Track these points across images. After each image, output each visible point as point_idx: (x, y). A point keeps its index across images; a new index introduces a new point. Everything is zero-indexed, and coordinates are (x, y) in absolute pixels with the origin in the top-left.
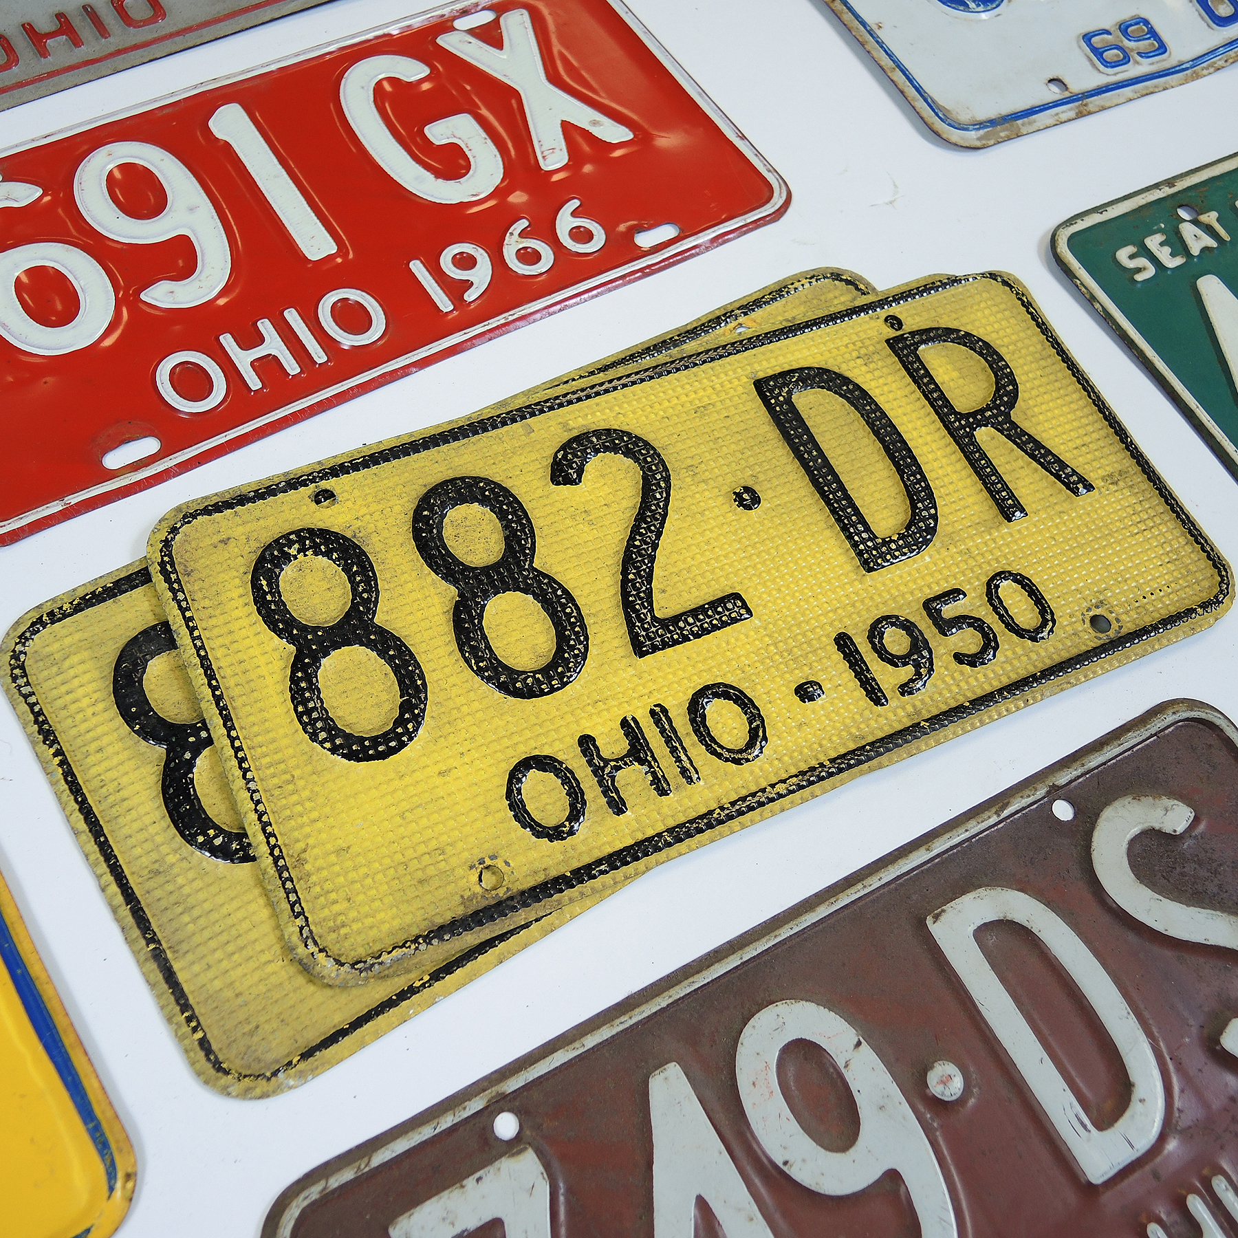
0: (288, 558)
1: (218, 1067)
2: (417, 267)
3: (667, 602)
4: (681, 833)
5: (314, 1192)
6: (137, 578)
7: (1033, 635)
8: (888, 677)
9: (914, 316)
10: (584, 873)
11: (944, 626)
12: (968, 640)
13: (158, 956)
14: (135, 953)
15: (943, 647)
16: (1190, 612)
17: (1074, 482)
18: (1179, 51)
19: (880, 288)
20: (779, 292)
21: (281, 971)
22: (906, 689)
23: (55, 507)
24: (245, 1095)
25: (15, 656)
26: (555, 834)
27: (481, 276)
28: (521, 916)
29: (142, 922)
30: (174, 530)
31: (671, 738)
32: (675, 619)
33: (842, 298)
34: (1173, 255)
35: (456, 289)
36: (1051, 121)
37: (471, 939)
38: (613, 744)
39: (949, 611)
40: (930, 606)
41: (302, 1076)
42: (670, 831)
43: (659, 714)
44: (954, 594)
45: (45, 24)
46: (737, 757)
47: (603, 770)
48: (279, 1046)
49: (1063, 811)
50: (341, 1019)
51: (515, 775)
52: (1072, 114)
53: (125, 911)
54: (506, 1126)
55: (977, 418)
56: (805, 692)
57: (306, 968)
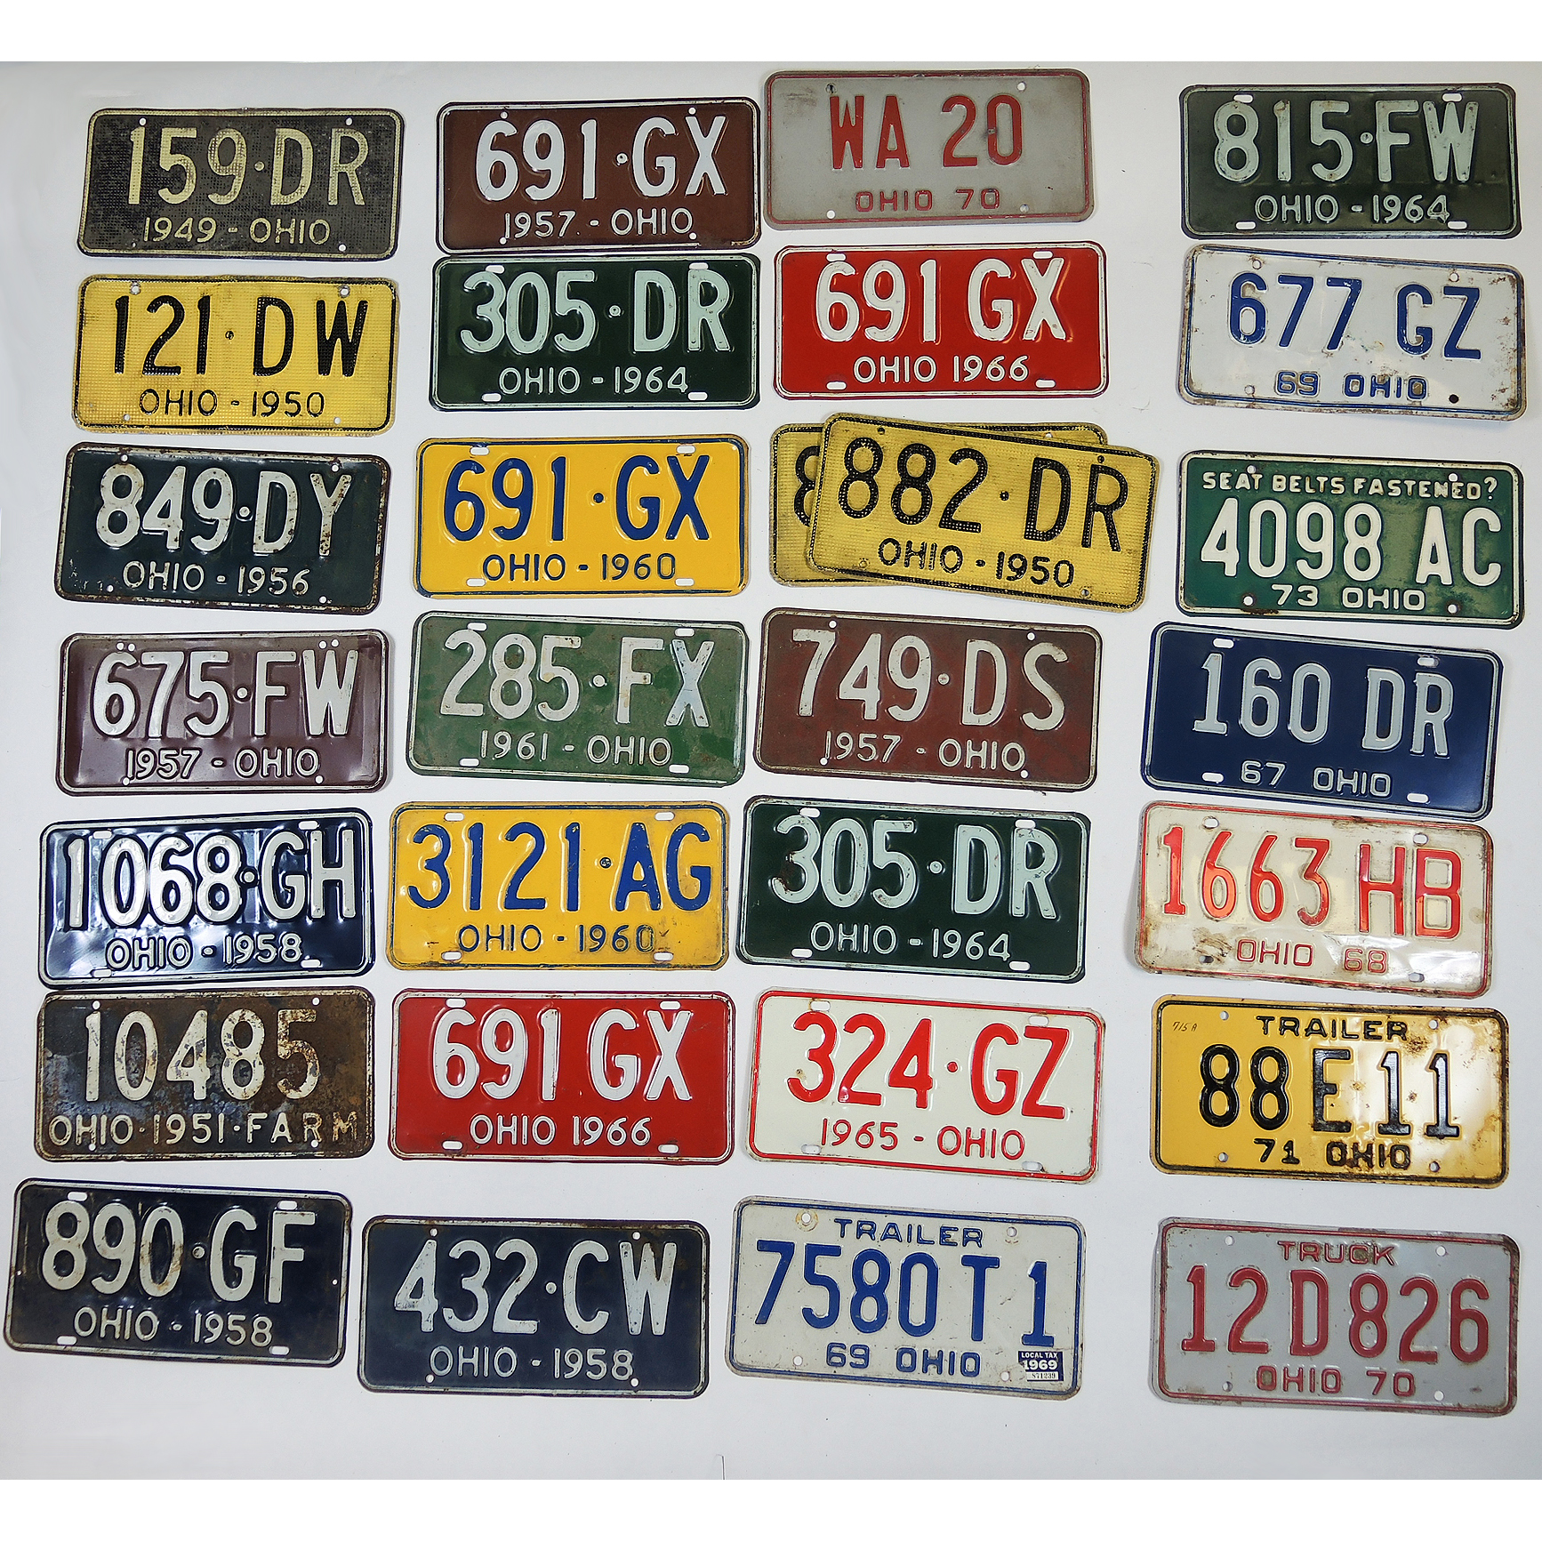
0: (861, 446)
1: (775, 571)
2: (956, 359)
3: (956, 516)
4: (918, 581)
5: (782, 612)
6: (817, 429)
7: (1060, 585)
8: (1007, 571)
9: (1110, 460)
10: (887, 577)
11: (1036, 568)
12: (1039, 575)
13: (775, 537)
14: (770, 533)
15: (1030, 572)
16: (1115, 605)
17: (1115, 545)
18: (1322, 396)
19: (1109, 443)
20: (1071, 427)
21: (801, 557)
22: (1009, 578)
23: (807, 395)
24: (778, 582)
25: (777, 437)
26: (886, 562)
27: (975, 373)
28: (865, 578)
29: (775, 528)
30: (835, 421)
31: (933, 554)
32: (957, 522)
33: (1092, 440)
34: (1228, 484)
35: (964, 374)
36: (1233, 405)
37: (849, 576)
38: (916, 547)
39: (1040, 563)
40: (1036, 559)
41: (793, 585)
42: (916, 579)
43: (934, 546)
44: (1046, 560)
45: (888, 195)
46: (947, 569)
47: (909, 553)
48: (791, 575)
49: (1031, 636)
50: (809, 578)
51: (886, 542)
52: (1245, 406)
53: (773, 522)
54: (833, 624)
55: (1100, 508)
56: (980, 563)
57: (807, 560)
